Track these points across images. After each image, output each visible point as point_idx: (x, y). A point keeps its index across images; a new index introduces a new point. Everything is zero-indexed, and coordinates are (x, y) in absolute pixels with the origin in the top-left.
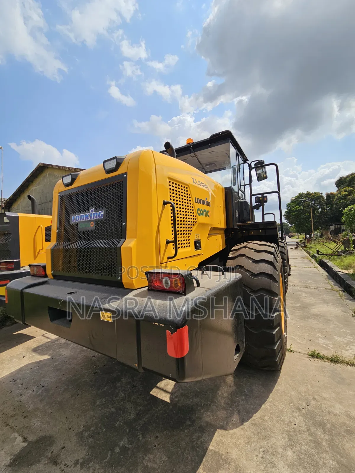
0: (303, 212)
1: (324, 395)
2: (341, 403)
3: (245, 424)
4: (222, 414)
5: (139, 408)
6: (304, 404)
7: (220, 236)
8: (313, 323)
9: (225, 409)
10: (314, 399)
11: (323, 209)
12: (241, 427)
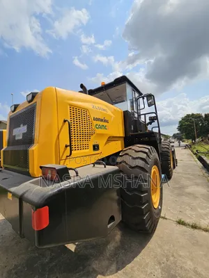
0: (190, 126)
1: (181, 253)
2: (192, 260)
3: (119, 272)
4: (105, 263)
5: (53, 254)
6: (165, 259)
7: (120, 142)
8: (185, 199)
9: (108, 259)
10: (173, 256)
11: (203, 124)
12: (115, 274)
